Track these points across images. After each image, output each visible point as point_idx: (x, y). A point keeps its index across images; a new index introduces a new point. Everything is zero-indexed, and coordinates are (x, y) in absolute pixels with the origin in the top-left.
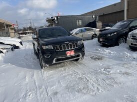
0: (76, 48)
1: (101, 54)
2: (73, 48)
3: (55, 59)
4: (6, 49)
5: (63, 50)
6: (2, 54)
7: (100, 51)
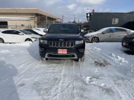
0: (70, 47)
1: (111, 59)
2: (66, 47)
3: (47, 54)
4: (35, 38)
5: (55, 46)
6: (31, 42)
7: (113, 56)
